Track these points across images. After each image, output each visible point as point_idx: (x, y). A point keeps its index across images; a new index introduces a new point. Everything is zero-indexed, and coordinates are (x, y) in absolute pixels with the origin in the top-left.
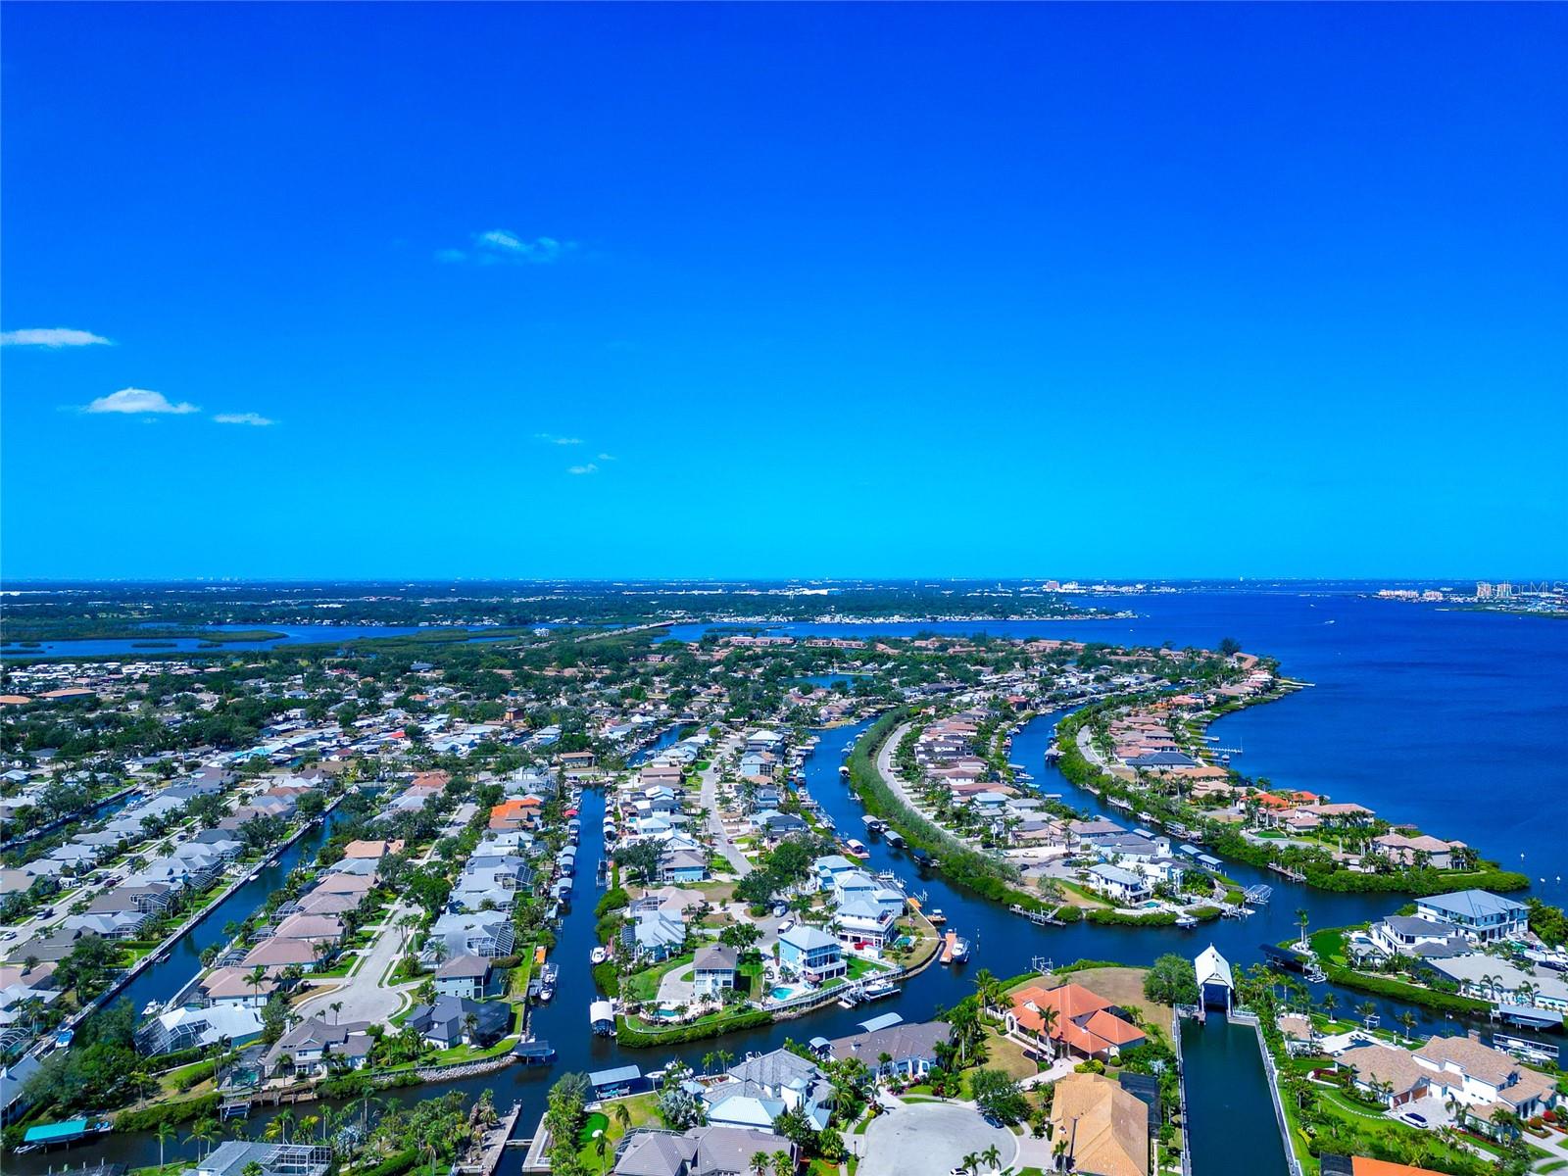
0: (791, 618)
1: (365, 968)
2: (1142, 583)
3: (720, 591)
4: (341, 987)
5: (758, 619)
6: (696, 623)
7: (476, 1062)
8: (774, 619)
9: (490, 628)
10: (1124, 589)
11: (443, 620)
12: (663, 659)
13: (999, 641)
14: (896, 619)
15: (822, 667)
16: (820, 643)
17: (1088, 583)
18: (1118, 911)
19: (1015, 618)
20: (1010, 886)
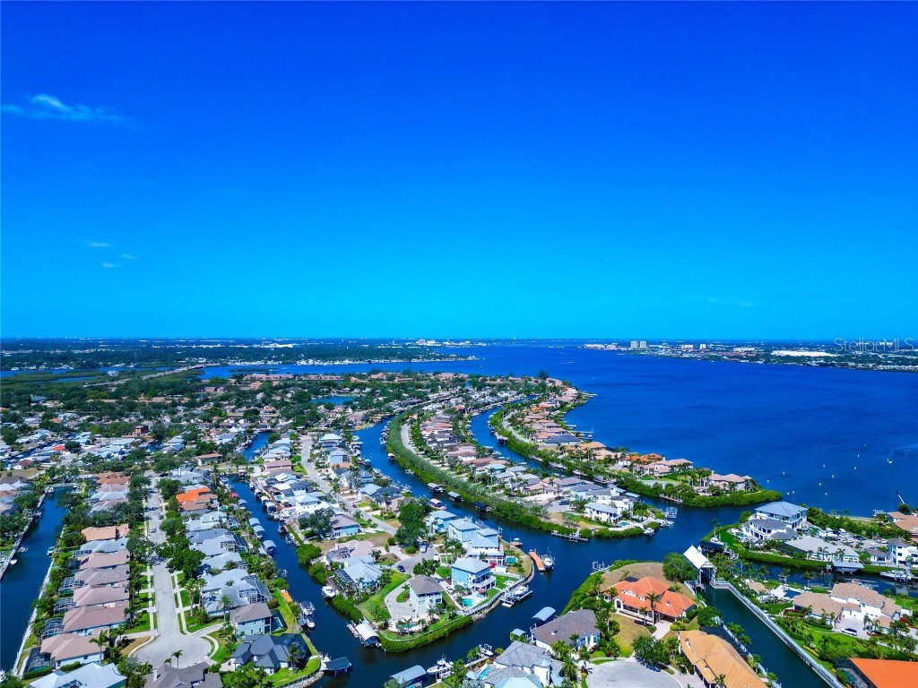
0: (281, 362)
1: (161, 621)
2: (468, 340)
3: (219, 345)
4: (152, 638)
5: (258, 363)
6: (218, 366)
7: (300, 680)
8: (269, 363)
9: (68, 371)
10: (461, 344)
11: (29, 366)
12: (216, 390)
13: (419, 374)
14: (347, 362)
15: (327, 392)
16: (313, 377)
17: (440, 341)
18: (611, 529)
19: (415, 360)
20: (543, 520)
